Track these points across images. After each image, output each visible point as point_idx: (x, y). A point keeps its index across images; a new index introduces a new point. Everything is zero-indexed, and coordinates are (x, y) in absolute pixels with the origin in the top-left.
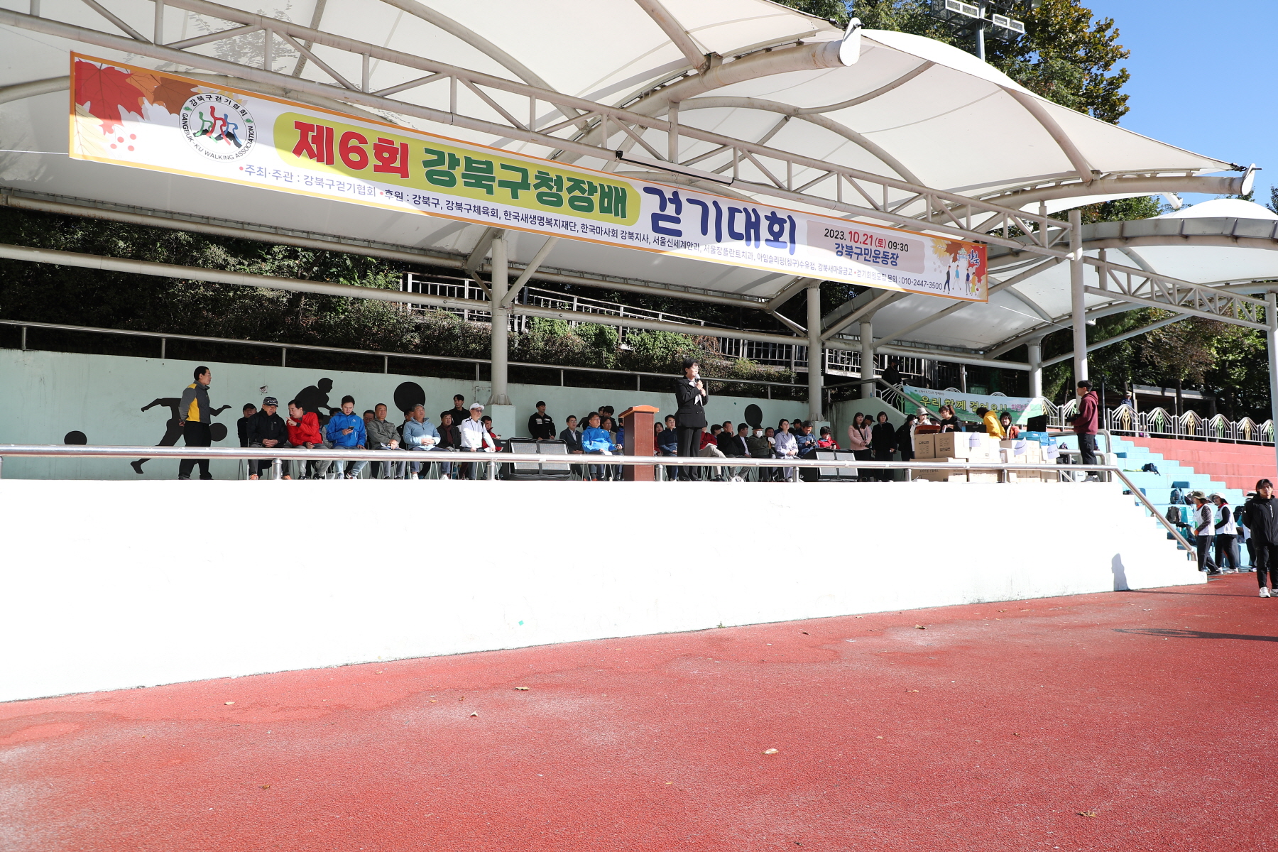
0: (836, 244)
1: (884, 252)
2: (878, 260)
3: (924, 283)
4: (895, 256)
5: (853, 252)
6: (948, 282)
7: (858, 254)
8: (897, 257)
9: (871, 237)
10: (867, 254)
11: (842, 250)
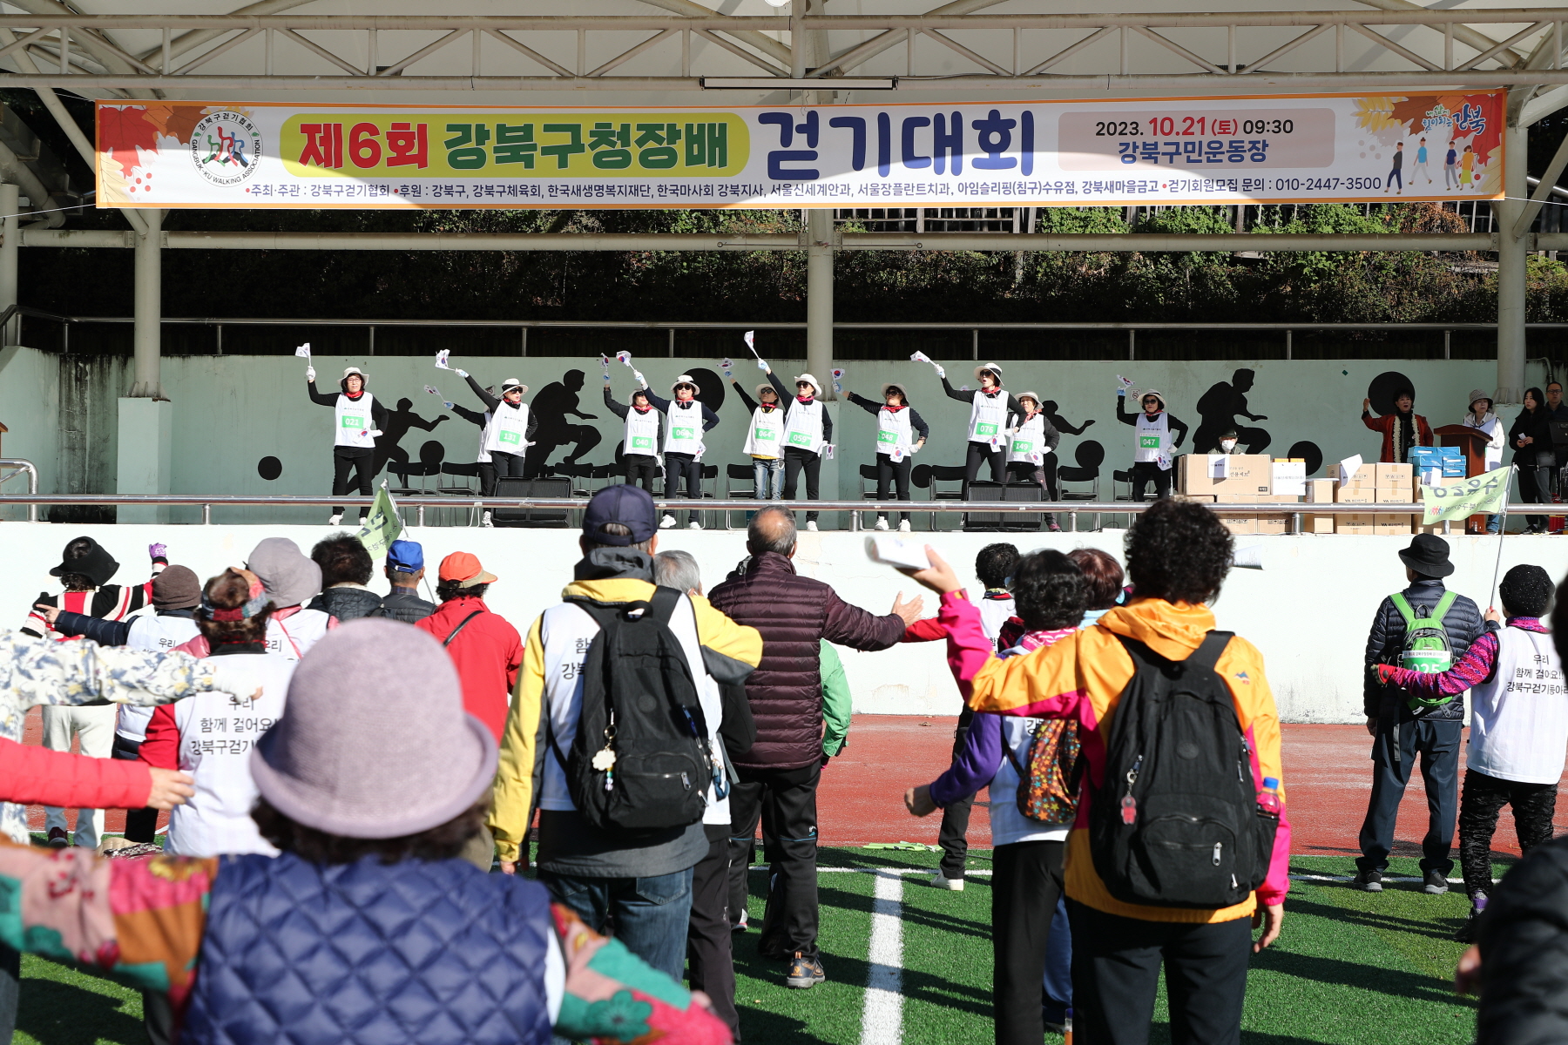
0: (1121, 144)
1: (1231, 142)
2: (1219, 157)
3: (1333, 183)
4: (1260, 146)
5: (1159, 153)
6: (1396, 171)
7: (1171, 155)
8: (1265, 145)
9: (1202, 120)
10: (1193, 151)
11: (1134, 151)
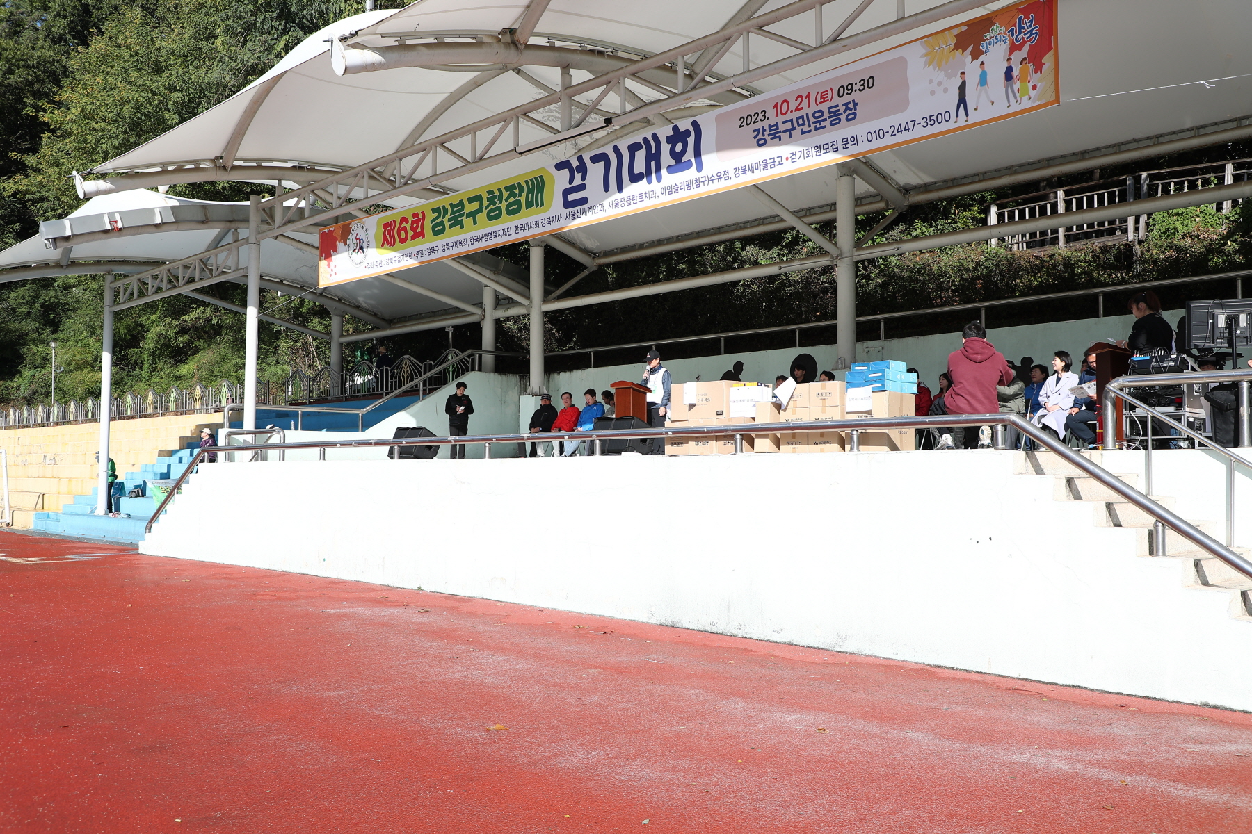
0: (755, 131)
1: (829, 109)
2: (823, 124)
3: (911, 125)
4: (851, 106)
5: (780, 132)
6: (962, 101)
7: (789, 131)
8: (855, 104)
9: (809, 95)
10: (804, 124)
11: (764, 135)
